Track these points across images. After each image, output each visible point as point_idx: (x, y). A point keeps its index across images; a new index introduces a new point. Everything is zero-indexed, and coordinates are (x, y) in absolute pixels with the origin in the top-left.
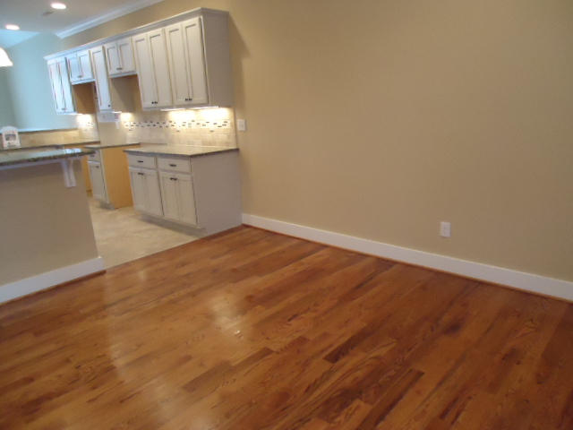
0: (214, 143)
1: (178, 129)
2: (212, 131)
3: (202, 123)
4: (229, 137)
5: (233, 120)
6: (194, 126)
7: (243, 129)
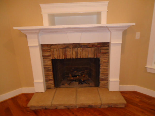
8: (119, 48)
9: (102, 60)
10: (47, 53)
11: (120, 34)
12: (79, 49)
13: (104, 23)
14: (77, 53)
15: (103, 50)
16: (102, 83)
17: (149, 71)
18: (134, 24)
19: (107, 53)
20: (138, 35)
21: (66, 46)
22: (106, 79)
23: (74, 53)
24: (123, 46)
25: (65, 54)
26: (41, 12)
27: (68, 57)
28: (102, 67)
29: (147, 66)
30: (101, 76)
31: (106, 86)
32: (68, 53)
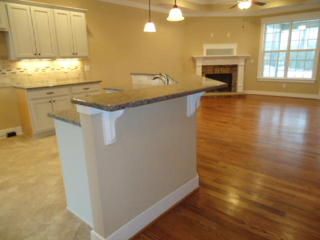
0: (68, 79)
1: (31, 73)
2: (66, 73)
3: (56, 68)
4: (79, 74)
5: (82, 66)
6: (48, 71)
7: (89, 70)
8: (243, 68)
9: (233, 75)
10: (204, 71)
11: (244, 60)
12: (222, 69)
13: (235, 54)
14: (220, 71)
15: (234, 69)
16: (233, 89)
17: (258, 80)
18: (250, 55)
19: (236, 71)
20: (252, 61)
21: (215, 67)
22: (235, 86)
23: (219, 71)
24: (245, 66)
25: (213, 71)
26: (203, 47)
27: (215, 73)
28: (233, 79)
29: (258, 77)
30: (233, 85)
31: (235, 90)
32: (215, 71)
